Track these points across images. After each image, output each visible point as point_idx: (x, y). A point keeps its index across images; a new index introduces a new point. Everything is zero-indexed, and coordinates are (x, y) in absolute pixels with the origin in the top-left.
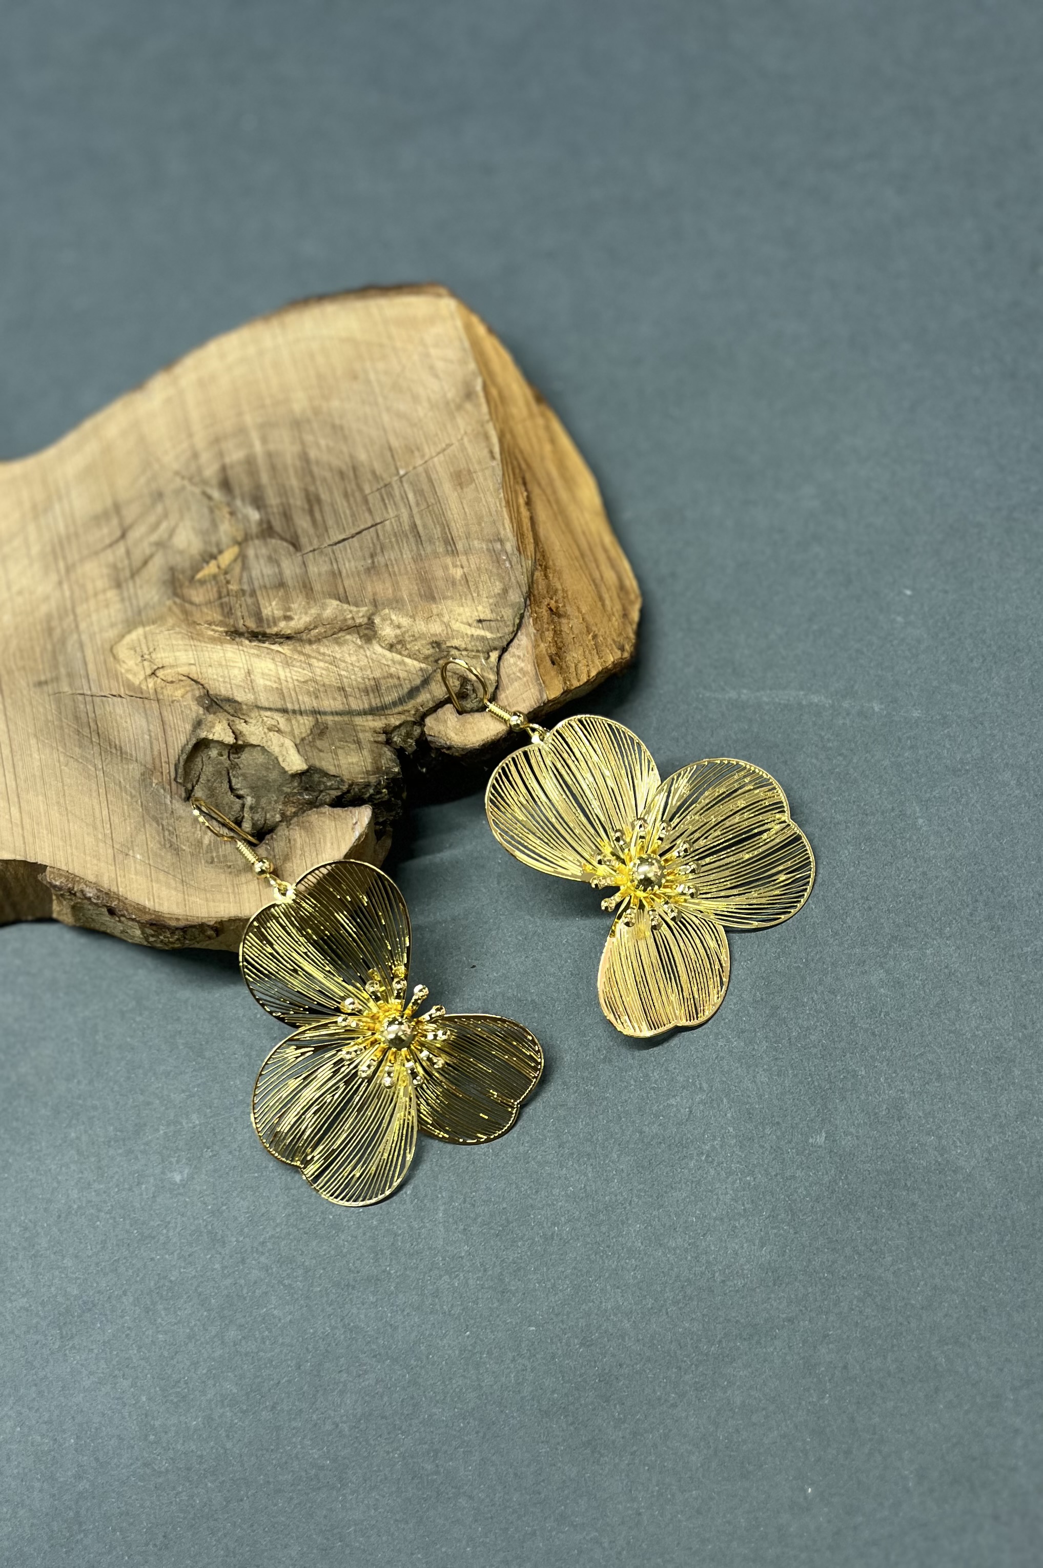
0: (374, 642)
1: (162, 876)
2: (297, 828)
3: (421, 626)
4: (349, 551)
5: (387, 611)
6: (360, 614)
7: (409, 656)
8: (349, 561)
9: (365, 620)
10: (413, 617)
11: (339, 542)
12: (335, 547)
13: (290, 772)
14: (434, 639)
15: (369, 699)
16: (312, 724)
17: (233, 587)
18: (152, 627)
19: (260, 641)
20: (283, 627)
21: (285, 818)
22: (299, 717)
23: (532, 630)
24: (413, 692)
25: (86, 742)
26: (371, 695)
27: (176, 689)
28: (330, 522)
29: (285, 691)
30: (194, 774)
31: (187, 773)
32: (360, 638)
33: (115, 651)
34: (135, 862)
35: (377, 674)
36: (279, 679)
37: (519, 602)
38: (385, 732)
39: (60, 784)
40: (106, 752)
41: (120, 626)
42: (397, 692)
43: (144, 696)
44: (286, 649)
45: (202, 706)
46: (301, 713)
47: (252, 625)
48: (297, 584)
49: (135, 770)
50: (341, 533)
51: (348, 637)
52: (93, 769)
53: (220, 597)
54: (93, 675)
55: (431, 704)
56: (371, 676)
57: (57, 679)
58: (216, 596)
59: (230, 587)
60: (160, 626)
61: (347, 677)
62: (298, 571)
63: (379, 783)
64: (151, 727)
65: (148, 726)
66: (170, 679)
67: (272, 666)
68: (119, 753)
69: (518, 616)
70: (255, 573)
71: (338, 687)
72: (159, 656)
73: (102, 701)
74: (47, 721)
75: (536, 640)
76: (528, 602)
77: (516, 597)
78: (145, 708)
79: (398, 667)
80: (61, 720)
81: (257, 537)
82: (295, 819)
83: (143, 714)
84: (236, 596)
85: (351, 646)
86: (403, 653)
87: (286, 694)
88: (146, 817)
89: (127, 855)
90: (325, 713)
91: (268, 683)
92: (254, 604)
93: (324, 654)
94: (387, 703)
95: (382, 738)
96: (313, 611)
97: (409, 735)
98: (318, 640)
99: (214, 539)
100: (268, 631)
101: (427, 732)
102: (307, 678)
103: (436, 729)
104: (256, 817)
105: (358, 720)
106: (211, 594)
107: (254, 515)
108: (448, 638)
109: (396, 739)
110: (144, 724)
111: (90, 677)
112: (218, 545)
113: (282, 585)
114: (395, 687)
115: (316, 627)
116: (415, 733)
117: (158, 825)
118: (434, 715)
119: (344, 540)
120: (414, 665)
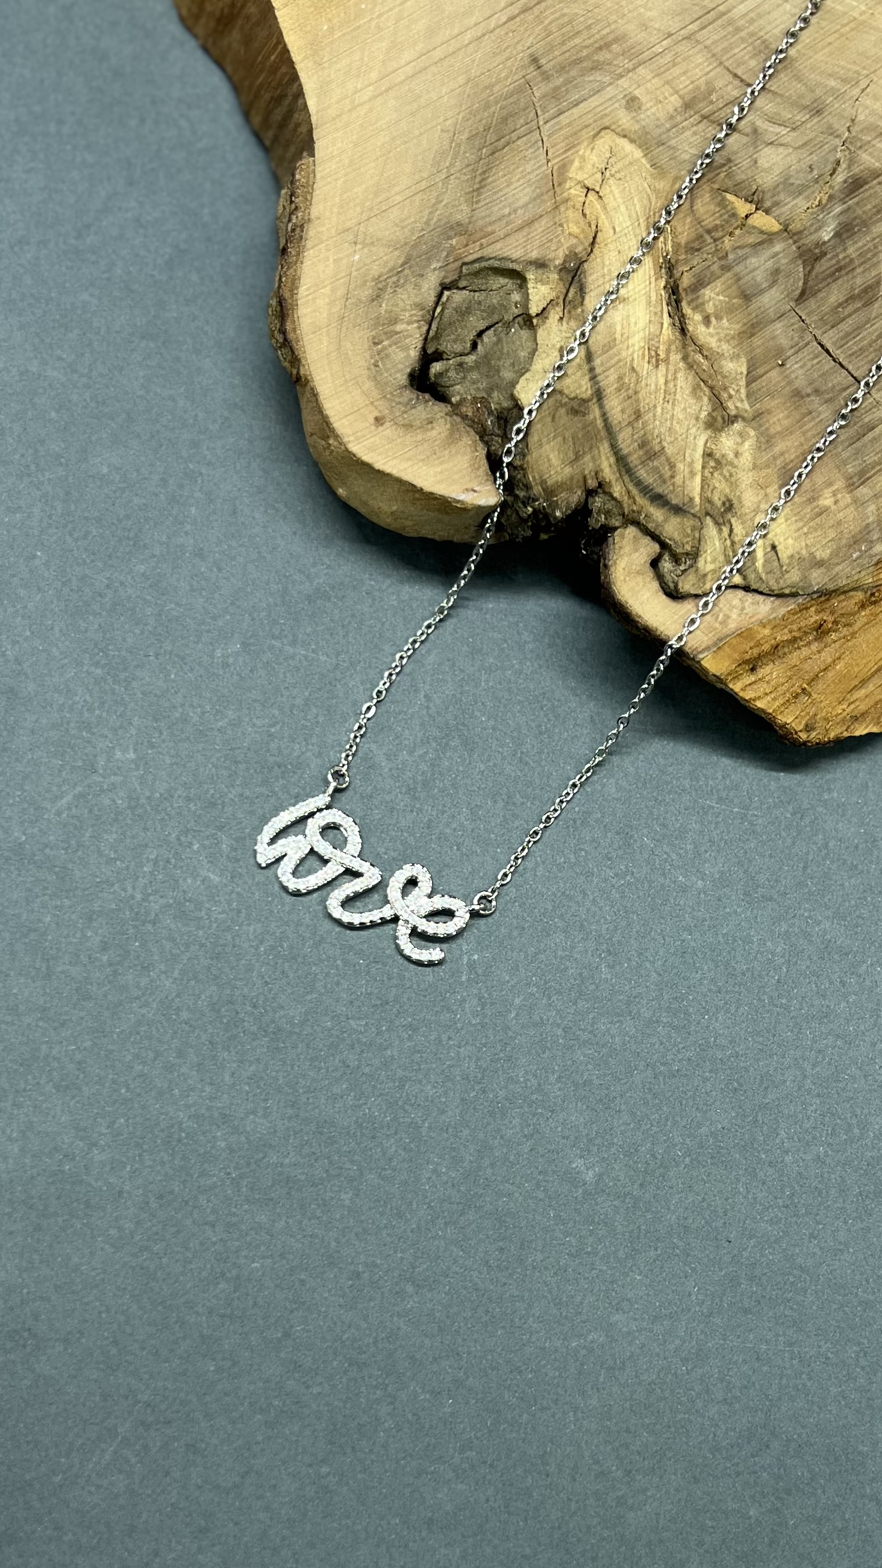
0: (709, 432)
1: (341, 292)
2: (448, 426)
3: (746, 478)
4: (815, 361)
5: (752, 433)
6: (738, 402)
7: (704, 479)
8: (801, 367)
9: (733, 413)
10: (755, 467)
11: (822, 346)
12: (815, 343)
13: (515, 392)
14: (735, 501)
15: (635, 451)
16: (584, 396)
17: (727, 243)
18: (648, 166)
19: (669, 297)
20: (694, 319)
21: (456, 407)
22: (587, 377)
23: (783, 611)
24: (659, 499)
25: (477, 143)
26: (641, 453)
27: (577, 223)
28: (845, 327)
29: (615, 350)
30: (479, 282)
31: (477, 274)
32: (709, 414)
33: (602, 133)
34: (348, 256)
35: (670, 450)
36: (628, 338)
37: (811, 585)
38: (600, 485)
39: (417, 132)
40: (474, 171)
41: (637, 127)
42: (655, 480)
43: (557, 189)
44: (668, 332)
45: (565, 261)
46: (593, 379)
47: (686, 281)
48: (754, 315)
49: (462, 214)
50: (834, 344)
51: (706, 399)
52: (447, 164)
53: (709, 232)
54: (564, 119)
55: (651, 526)
56: (665, 444)
57: (546, 77)
58: (710, 226)
59: (727, 239)
60: (651, 175)
61: (654, 415)
62: (771, 313)
63: (534, 500)
64: (520, 212)
65: (521, 208)
66: (587, 212)
67: (642, 324)
68: (475, 187)
69: (794, 590)
70: (753, 261)
71: (639, 411)
72: (614, 188)
73: (536, 142)
74: (490, 86)
75: (770, 621)
76: (815, 596)
77: (818, 579)
78: (542, 194)
79: (687, 470)
80: (497, 103)
81: (799, 248)
82: (458, 419)
83: (535, 195)
84: (717, 250)
85: (693, 409)
86: (706, 471)
87: (611, 352)
88: (408, 248)
89: (355, 243)
90: (601, 407)
91: (618, 328)
92: (712, 273)
93: (675, 378)
94: (638, 474)
95: (592, 483)
96: (725, 347)
97: (608, 513)
98: (690, 367)
99: (782, 196)
100: (684, 304)
101: (616, 533)
102: (638, 369)
103: (624, 542)
104: (452, 374)
105: (605, 447)
106: (711, 219)
107: (826, 235)
108: (740, 517)
109: (598, 502)
110: (521, 202)
111: (562, 117)
112: (776, 204)
113: (746, 297)
114: (661, 477)
115: (706, 357)
116: (613, 521)
117: (402, 265)
118: (639, 534)
119: (827, 351)
120: (695, 488)
